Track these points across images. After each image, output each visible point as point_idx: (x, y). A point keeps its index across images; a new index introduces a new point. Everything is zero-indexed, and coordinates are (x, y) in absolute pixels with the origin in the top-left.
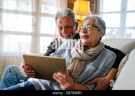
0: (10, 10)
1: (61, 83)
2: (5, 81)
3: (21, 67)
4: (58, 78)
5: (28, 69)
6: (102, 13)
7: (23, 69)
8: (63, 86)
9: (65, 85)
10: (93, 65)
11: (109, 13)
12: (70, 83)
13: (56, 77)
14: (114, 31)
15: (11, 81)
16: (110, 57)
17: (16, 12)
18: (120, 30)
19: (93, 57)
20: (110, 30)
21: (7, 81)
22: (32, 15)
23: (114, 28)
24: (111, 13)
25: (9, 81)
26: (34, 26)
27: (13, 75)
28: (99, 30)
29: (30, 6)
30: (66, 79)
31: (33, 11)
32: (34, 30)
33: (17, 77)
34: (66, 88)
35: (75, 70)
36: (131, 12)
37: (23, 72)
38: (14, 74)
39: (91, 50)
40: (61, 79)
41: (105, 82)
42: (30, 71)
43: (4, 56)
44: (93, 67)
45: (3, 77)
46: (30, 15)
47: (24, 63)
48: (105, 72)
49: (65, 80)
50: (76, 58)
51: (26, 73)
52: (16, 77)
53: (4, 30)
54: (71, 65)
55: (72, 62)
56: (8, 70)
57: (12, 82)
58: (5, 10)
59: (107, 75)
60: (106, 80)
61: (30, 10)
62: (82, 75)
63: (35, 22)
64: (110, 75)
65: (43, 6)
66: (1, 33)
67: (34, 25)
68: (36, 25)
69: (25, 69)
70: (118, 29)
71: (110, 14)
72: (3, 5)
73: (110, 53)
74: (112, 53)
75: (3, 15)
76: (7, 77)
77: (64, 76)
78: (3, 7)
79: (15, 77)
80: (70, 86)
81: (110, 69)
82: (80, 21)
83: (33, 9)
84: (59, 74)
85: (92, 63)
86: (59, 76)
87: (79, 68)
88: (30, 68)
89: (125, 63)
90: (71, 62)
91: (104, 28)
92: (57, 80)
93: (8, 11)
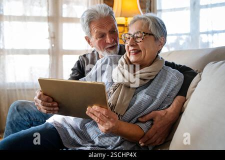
0: (14, 17)
1: (99, 122)
2: (11, 125)
3: (36, 98)
4: (94, 115)
5: (47, 101)
6: (161, 10)
7: (40, 101)
8: (101, 126)
9: (106, 125)
10: (146, 94)
11: (171, 10)
12: (112, 122)
13: (91, 113)
14: (182, 39)
15: (20, 124)
16: (174, 78)
17: (24, 18)
18: (190, 38)
19: (147, 82)
20: (175, 37)
21: (14, 125)
22: (49, 21)
23: (181, 35)
24: (175, 10)
25: (17, 124)
26: (53, 40)
27: (22, 115)
28: (156, 39)
29: (45, 8)
30: (107, 115)
31: (49, 15)
32: (53, 45)
33: (30, 118)
34: (107, 129)
35: (119, 104)
36: (207, 6)
37: (40, 105)
38: (25, 114)
39: (144, 71)
40: (99, 115)
41: (166, 116)
42: (50, 104)
43: (8, 88)
44: (147, 96)
45: (8, 120)
46: (45, 21)
47: (41, 91)
48: (167, 103)
49: (105, 118)
50: (120, 85)
51: (44, 107)
52: (28, 118)
53: (6, 48)
54: (112, 96)
55: (114, 90)
56: (15, 108)
57: (22, 126)
58: (6, 16)
59: (169, 106)
60: (168, 114)
61: (45, 14)
62: (130, 110)
63: (54, 33)
64: (175, 107)
65: (65, 6)
66: (1, 53)
67: (51, 38)
68: (55, 37)
69: (43, 101)
70: (188, 36)
71: (173, 13)
72: (3, 10)
73: (173, 73)
74: (177, 73)
75: (4, 24)
76: (15, 118)
77: (104, 112)
78: (3, 12)
79: (26, 118)
80: (113, 127)
81: (174, 98)
82: (125, 25)
83: (49, 11)
84: (95, 107)
85: (145, 91)
86: (96, 111)
87: (125, 101)
88: (51, 100)
89: (196, 86)
90: (112, 90)
91: (164, 34)
92: (93, 117)
93: (11, 18)
